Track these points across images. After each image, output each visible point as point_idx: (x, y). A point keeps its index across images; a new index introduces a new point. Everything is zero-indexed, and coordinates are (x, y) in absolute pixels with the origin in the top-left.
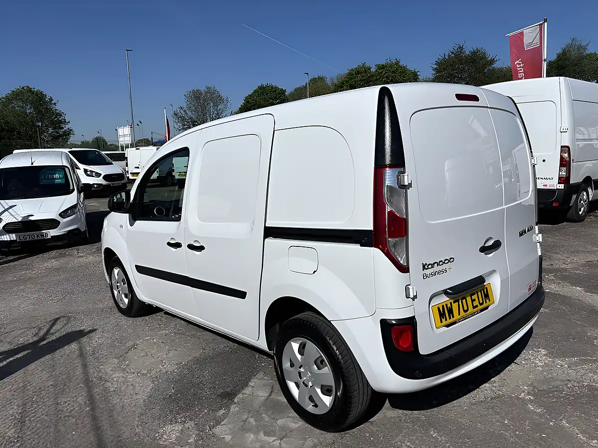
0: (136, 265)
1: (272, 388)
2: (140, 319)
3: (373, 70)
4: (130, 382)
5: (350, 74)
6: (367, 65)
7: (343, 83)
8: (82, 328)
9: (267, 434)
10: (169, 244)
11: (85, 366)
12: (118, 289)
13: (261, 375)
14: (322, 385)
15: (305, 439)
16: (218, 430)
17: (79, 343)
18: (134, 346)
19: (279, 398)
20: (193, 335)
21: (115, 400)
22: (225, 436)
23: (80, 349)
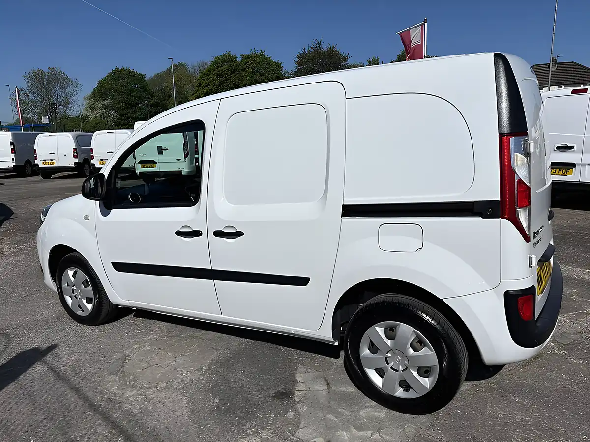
0: (112, 263)
1: (326, 380)
2: (107, 326)
3: (239, 59)
4: (152, 399)
5: (216, 63)
6: (232, 54)
7: (210, 71)
8: (36, 345)
9: (359, 429)
10: (179, 233)
11: (76, 390)
12: (74, 293)
13: (301, 368)
14: (419, 367)
15: (402, 427)
16: (301, 434)
17: (45, 363)
18: (125, 358)
19: (343, 389)
20: (191, 336)
21: (151, 423)
22: (315, 439)
23: (52, 370)
